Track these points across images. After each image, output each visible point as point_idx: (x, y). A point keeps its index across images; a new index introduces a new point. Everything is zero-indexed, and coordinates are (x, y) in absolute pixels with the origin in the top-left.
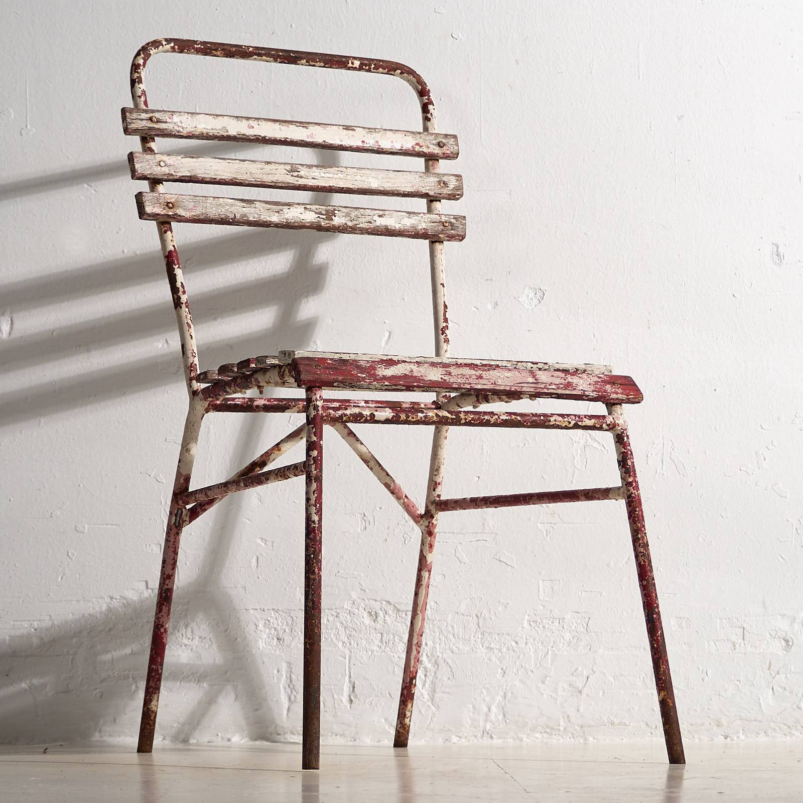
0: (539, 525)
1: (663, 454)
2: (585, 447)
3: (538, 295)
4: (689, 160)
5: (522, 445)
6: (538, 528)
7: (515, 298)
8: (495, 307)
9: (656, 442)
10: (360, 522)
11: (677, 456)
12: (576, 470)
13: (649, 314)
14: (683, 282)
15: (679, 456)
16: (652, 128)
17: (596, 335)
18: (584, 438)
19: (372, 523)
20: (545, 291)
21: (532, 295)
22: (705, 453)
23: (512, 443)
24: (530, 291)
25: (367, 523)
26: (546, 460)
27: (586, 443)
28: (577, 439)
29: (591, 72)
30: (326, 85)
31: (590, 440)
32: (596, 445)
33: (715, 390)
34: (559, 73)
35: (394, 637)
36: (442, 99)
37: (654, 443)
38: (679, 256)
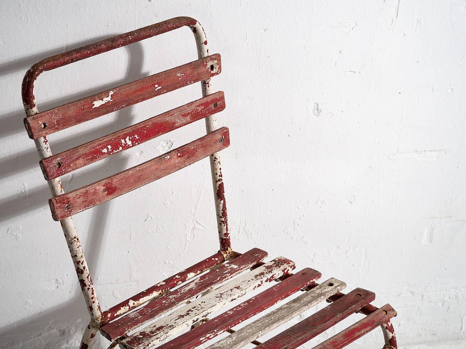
0: (164, 274)
1: (240, 228)
2: (193, 229)
3: (168, 145)
4: (269, 57)
5: (155, 231)
6: (163, 275)
7: (154, 148)
8: (141, 154)
9: (236, 222)
10: (54, 284)
11: (248, 229)
12: (187, 242)
13: (237, 150)
14: (259, 131)
15: (248, 228)
16: (247, 37)
17: (203, 165)
18: (193, 224)
19: (62, 283)
20: (173, 142)
21: (165, 144)
22: (264, 225)
23: (149, 231)
24: (164, 142)
25: (59, 284)
26: (170, 238)
27: (194, 226)
28: (189, 225)
29: (210, 3)
30: (28, 19)
31: (197, 224)
32: (200, 227)
33: (273, 190)
34: (188, 4)
35: (75, 341)
36: (109, 25)
37: (235, 223)
38: (258, 115)
